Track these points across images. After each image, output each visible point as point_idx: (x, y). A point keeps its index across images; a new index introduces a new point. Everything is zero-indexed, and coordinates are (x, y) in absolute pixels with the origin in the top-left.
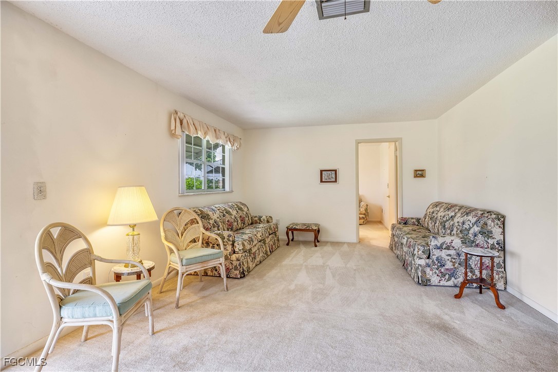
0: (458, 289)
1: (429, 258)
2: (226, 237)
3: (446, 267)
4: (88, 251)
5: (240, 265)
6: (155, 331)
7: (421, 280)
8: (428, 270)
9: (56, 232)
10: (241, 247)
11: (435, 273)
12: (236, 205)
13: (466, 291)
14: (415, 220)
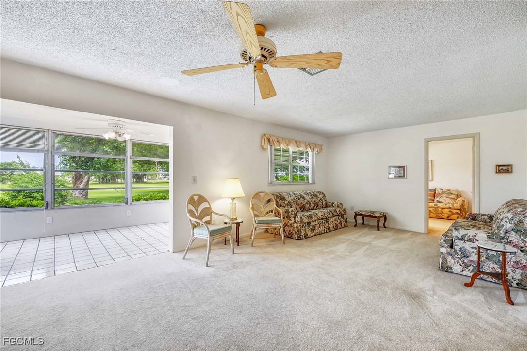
0: (470, 279)
1: (452, 247)
2: (290, 212)
3: (471, 259)
4: (209, 208)
5: (298, 231)
6: (235, 252)
7: (442, 266)
8: (449, 258)
9: (196, 198)
10: (299, 220)
11: (458, 262)
12: (313, 193)
13: (477, 282)
14: (486, 217)
